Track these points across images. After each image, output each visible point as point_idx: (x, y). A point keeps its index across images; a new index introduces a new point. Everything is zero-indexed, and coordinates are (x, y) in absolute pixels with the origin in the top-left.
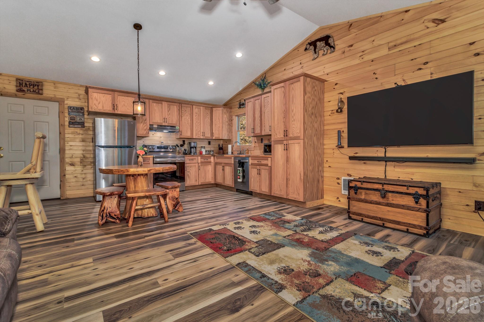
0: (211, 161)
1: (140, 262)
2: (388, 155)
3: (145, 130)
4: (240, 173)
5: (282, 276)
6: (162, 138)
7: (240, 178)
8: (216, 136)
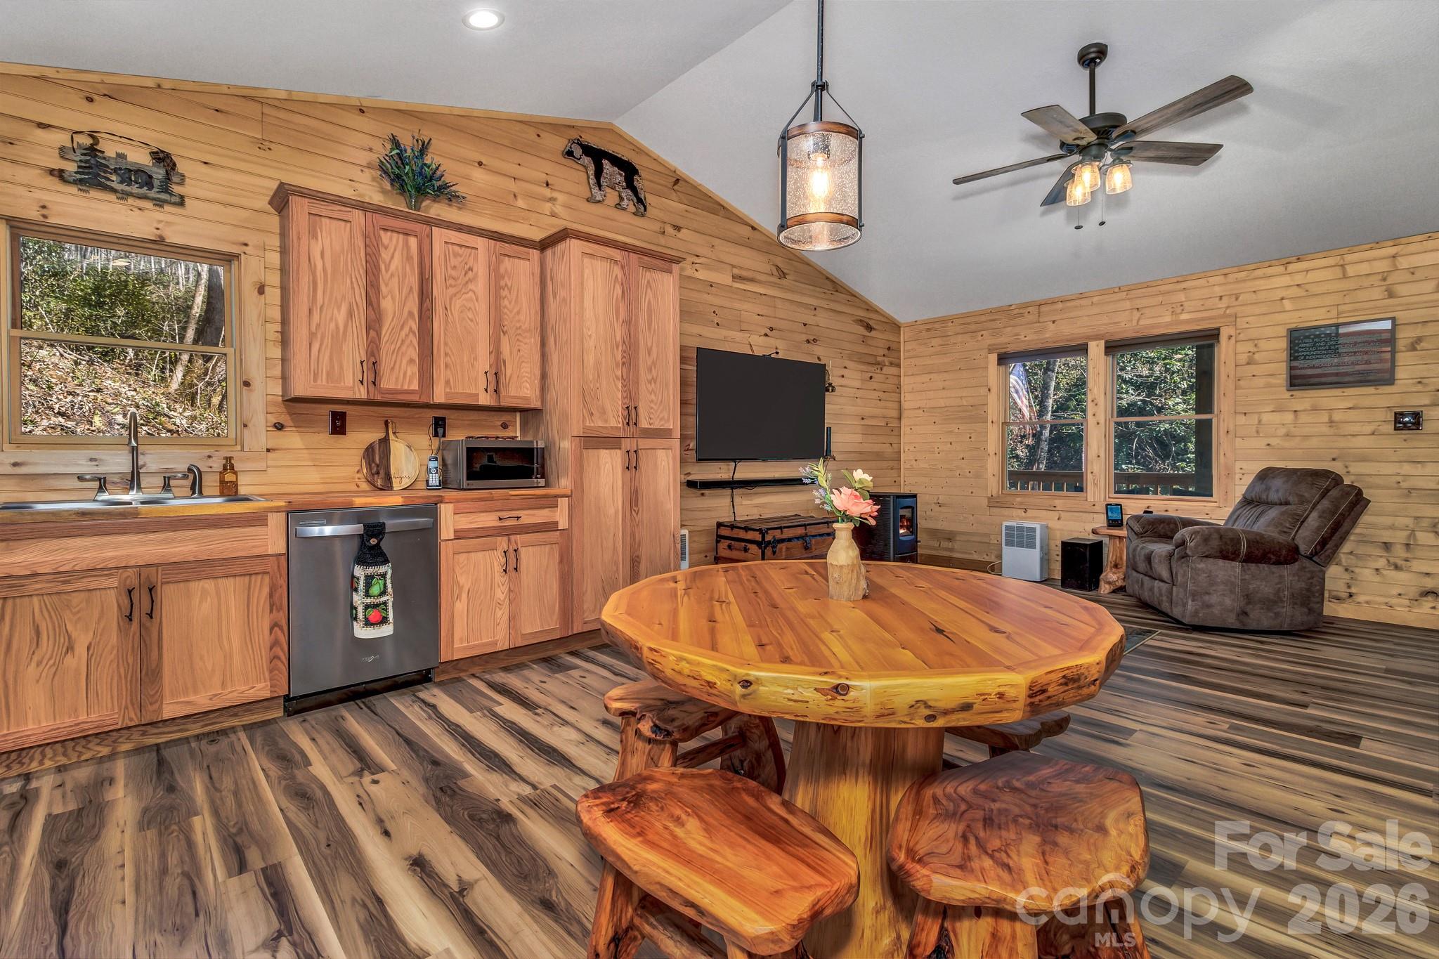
2: (736, 475)
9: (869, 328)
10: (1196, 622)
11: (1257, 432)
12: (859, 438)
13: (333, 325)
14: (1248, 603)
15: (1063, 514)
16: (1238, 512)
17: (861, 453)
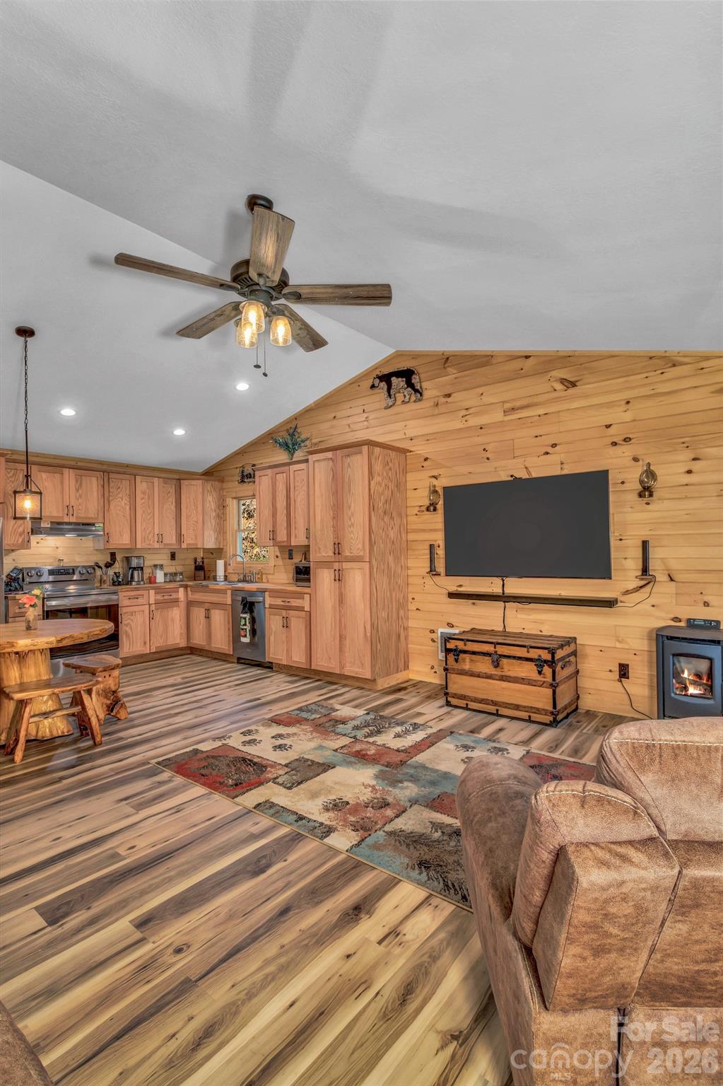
0: (178, 599)
1: (70, 826)
2: (508, 591)
3: (20, 535)
4: (245, 625)
5: (331, 814)
6: (60, 550)
7: (245, 636)
8: (188, 542)
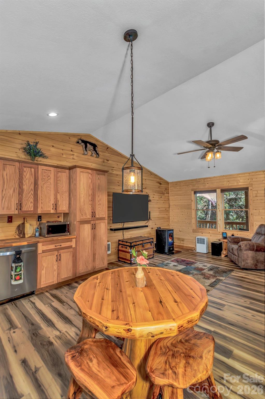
2: (124, 226)
9: (160, 184)
10: (244, 267)
11: (259, 214)
12: (158, 214)
13: (9, 194)
14: (257, 262)
15: (212, 235)
16: (255, 236)
17: (158, 218)
